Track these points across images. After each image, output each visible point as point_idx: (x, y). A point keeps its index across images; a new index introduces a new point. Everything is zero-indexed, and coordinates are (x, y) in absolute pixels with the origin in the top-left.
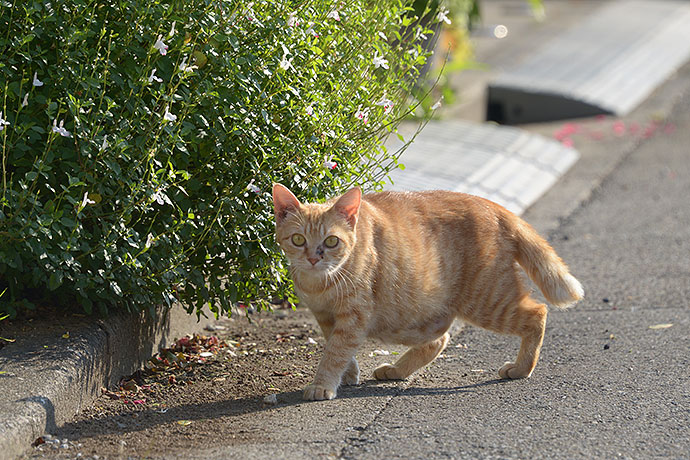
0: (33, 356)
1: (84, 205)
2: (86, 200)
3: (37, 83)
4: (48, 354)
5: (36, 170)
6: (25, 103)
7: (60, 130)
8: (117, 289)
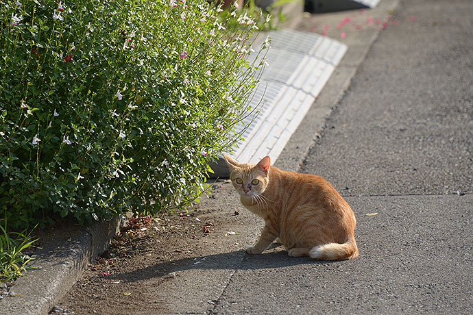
0: (52, 254)
1: (78, 179)
2: (80, 177)
3: (56, 114)
4: (59, 253)
5: (55, 161)
6: (50, 126)
7: (67, 141)
8: (96, 217)
